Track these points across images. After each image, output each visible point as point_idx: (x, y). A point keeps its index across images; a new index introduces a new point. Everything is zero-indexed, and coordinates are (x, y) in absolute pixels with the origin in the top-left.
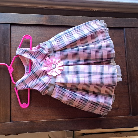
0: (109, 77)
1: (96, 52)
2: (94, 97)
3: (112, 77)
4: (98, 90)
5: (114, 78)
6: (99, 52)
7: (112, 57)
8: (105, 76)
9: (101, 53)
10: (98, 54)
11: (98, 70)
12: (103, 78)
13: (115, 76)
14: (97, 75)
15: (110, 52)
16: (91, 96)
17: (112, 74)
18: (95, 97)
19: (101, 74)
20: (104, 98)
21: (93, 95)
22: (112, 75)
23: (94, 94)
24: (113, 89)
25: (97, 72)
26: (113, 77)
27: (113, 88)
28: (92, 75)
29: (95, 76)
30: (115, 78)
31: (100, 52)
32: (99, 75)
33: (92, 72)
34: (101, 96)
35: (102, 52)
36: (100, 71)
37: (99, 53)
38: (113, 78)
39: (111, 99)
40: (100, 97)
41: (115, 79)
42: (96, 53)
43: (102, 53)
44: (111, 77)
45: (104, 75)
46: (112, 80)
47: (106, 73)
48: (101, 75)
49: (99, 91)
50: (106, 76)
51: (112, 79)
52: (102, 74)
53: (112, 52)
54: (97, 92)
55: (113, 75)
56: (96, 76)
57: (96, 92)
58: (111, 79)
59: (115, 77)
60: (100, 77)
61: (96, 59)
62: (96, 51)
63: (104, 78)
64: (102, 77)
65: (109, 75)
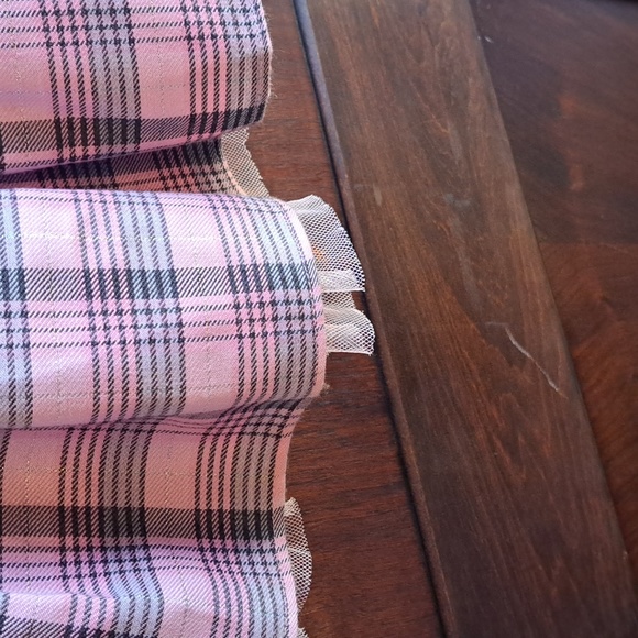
0: (231, 314)
1: (55, 36)
2: (71, 570)
3: (268, 312)
4: (108, 478)
5: (296, 326)
6: (95, 35)
7: (246, 105)
8: (195, 306)
9: (111, 48)
10: (85, 60)
11: (102, 237)
12: (174, 334)
13: (305, 294)
14: (97, 305)
15: (221, 43)
16: (32, 572)
17: (264, 282)
18: (85, 570)
19: (138, 291)
20: (198, 555)
21: (63, 549)
22: (271, 288)
23: (69, 541)
24: (271, 441)
25: (93, 266)
26: (282, 310)
27: (274, 430)
28: (32, 306)
29: (61, 322)
30: (308, 325)
31: (109, 35)
32: (111, 304)
33: (21, 272)
34: (151, 540)
35: (123, 34)
36: (119, 251)
37: (97, 48)
38: (283, 326)
39: (269, 558)
40: (153, 552)
41: (309, 336)
42: (57, 49)
43: (125, 47)
44: (257, 314)
45: (175, 295)
46: (270, 352)
47: (199, 275)
48: (140, 303)
49: (122, 489)
50: (204, 307)
51: (271, 340)
52: (152, 285)
53: (246, 41)
54: (101, 509)
55: (280, 294)
56: (84, 321)
57: (94, 503)
58: (259, 340)
59: (307, 309)
60: (128, 320)
61: (63, 130)
62: (52, 22)
63: (188, 332)
64: (157, 319)
65: (235, 291)
